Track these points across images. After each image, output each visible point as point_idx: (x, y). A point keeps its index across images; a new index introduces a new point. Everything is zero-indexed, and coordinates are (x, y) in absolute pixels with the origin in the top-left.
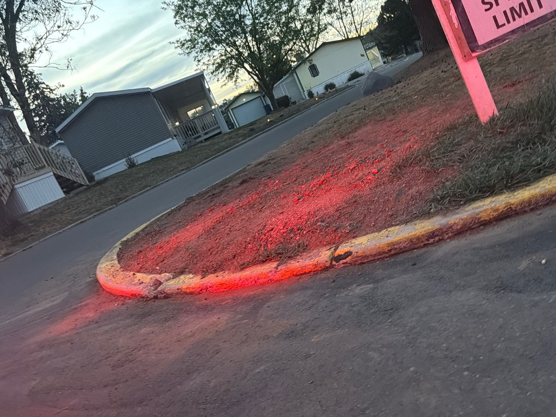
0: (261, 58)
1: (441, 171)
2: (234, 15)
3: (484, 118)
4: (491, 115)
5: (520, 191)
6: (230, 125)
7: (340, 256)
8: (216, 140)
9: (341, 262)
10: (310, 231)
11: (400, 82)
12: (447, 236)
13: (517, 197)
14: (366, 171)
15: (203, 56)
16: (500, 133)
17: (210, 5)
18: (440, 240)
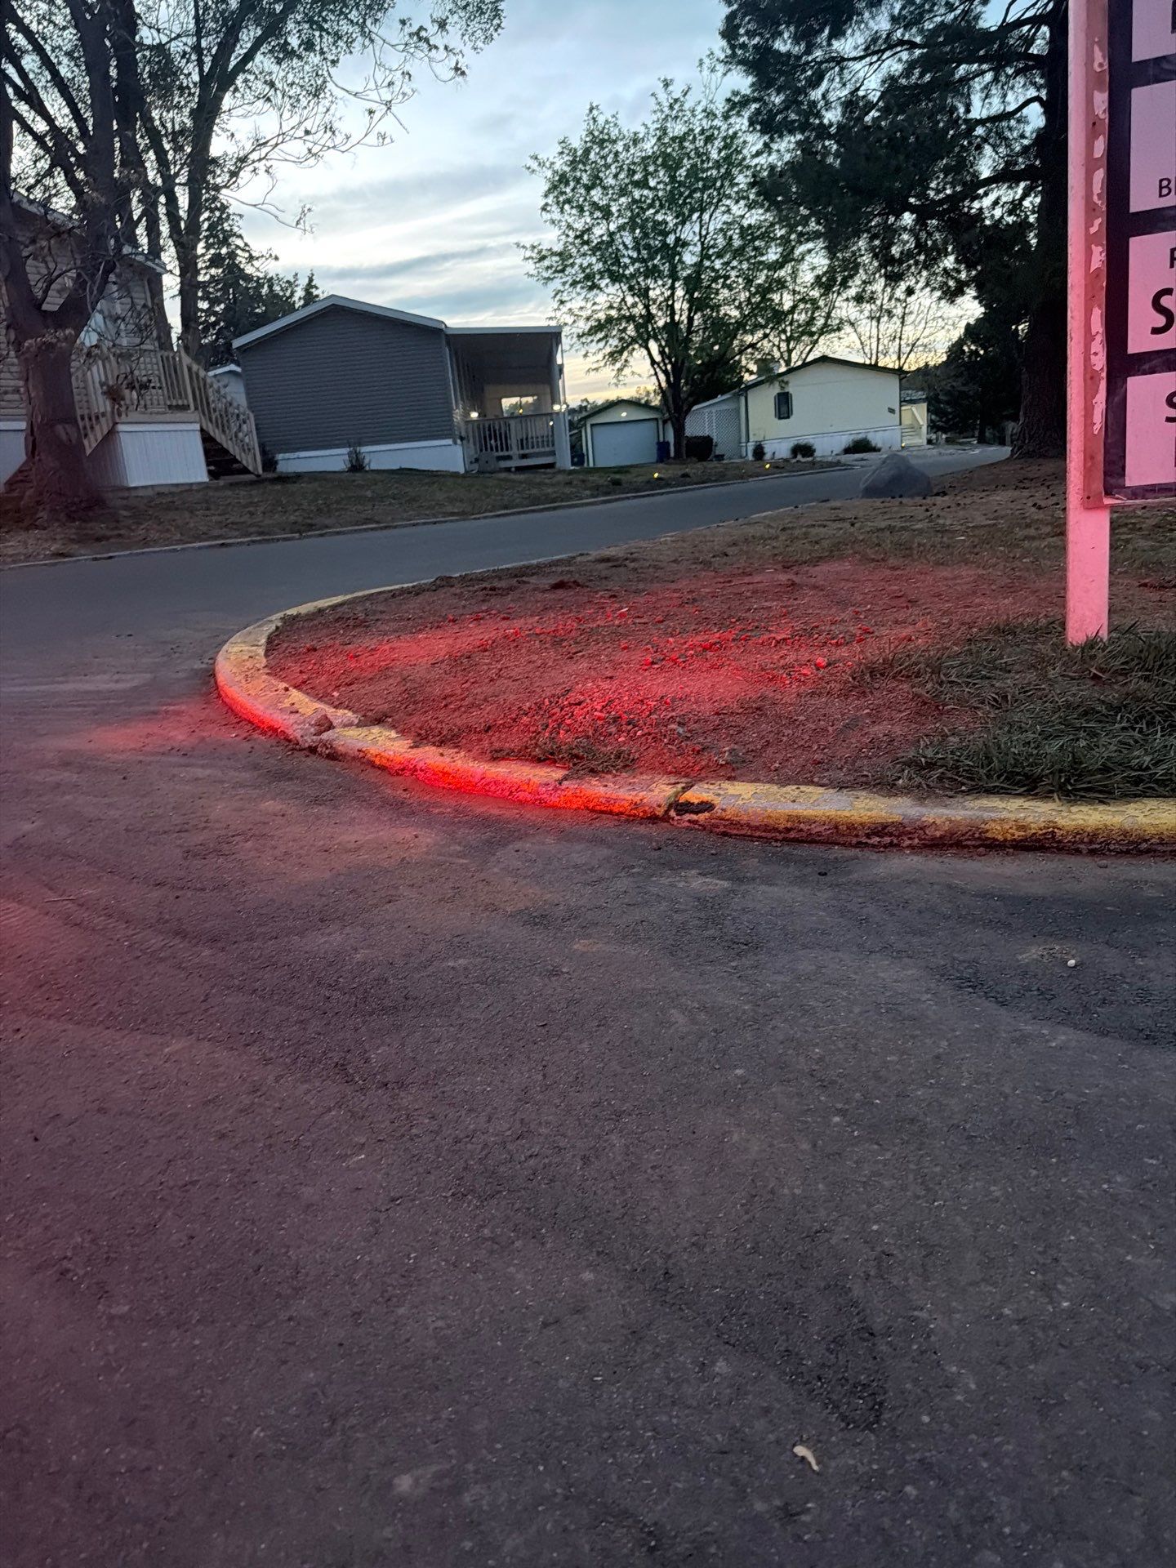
0: (688, 340)
1: (948, 712)
2: (665, 234)
3: (1076, 634)
4: (1091, 633)
5: (1085, 809)
6: (578, 456)
7: (688, 804)
8: (538, 478)
9: (688, 817)
10: (650, 734)
11: (944, 494)
12: (908, 842)
13: (1073, 817)
14: (804, 655)
15: (574, 295)
16: (1095, 677)
17: (624, 195)
18: (891, 844)
